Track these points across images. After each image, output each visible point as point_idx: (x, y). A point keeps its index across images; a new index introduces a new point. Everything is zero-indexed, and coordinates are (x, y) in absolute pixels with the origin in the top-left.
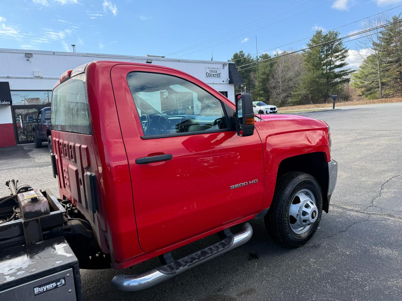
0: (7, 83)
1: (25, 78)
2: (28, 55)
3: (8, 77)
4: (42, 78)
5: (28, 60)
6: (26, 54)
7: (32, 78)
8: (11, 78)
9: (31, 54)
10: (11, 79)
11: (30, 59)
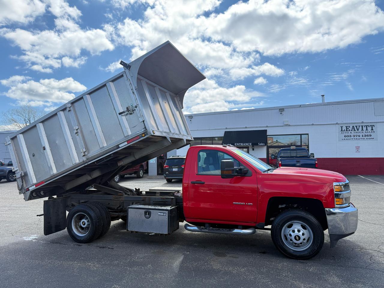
0: (266, 130)
1: (278, 126)
2: (282, 110)
3: (267, 127)
4: (289, 125)
5: (281, 113)
6: (280, 109)
7: (282, 126)
8: (269, 127)
9: (283, 109)
10: (268, 128)
11: (283, 113)
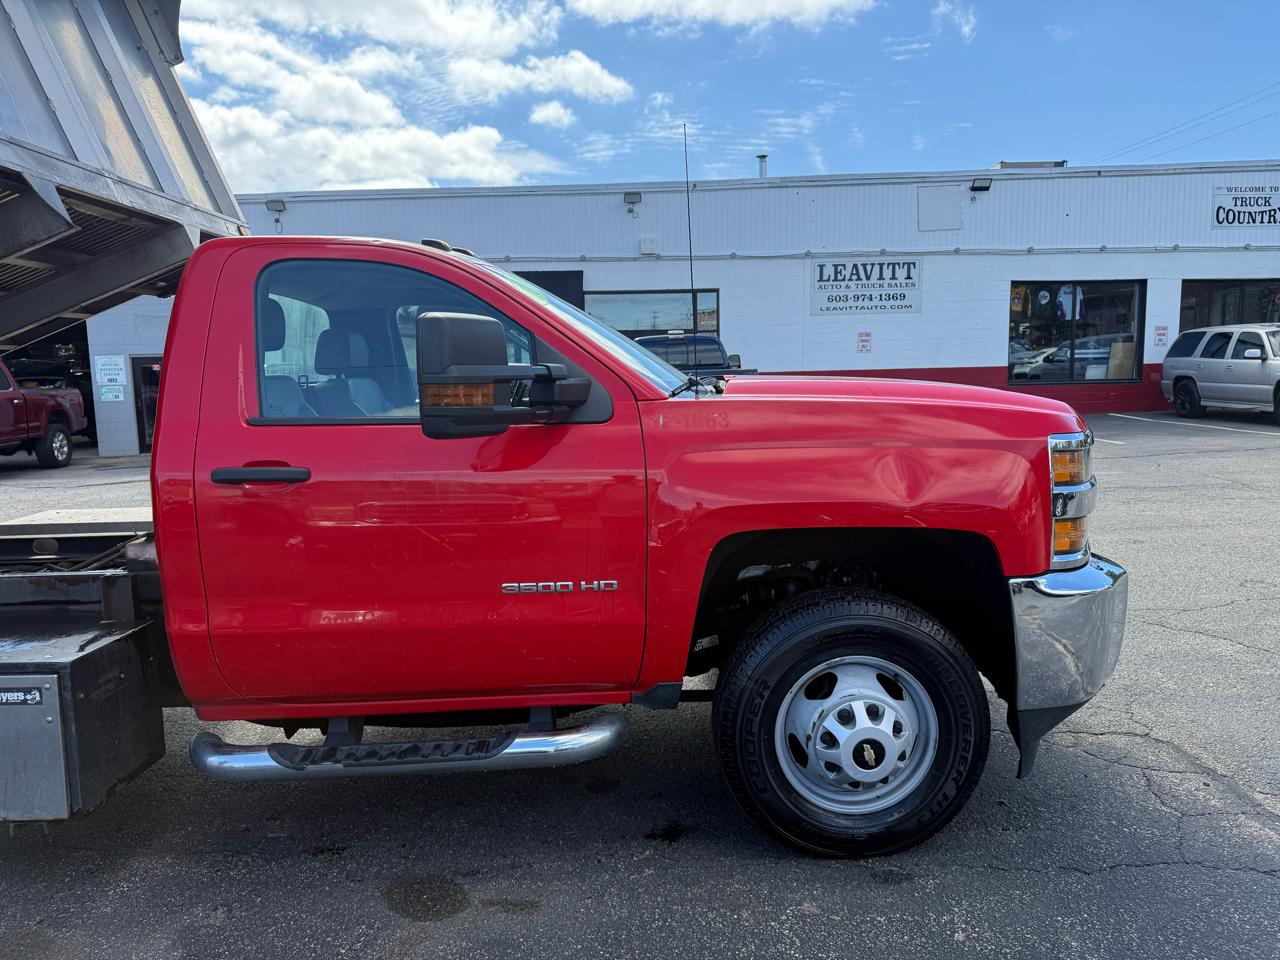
0: (579, 275)
1: (619, 260)
2: (632, 197)
3: (583, 259)
4: (658, 258)
5: (631, 211)
6: (626, 194)
7: (635, 259)
8: (590, 260)
9: (639, 194)
10: (589, 263)
11: (636, 208)
